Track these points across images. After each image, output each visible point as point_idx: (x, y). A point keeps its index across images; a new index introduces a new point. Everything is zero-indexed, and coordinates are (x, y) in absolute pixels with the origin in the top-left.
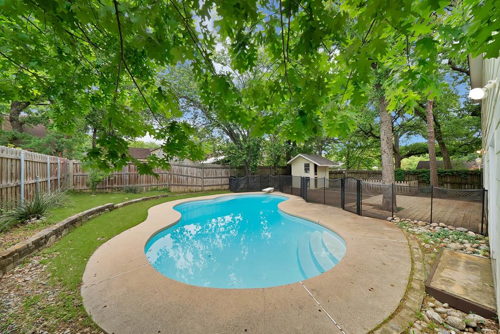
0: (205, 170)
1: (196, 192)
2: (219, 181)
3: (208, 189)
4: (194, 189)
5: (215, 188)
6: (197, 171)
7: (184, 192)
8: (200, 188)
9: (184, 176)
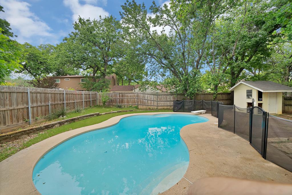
0: (159, 96)
1: (153, 109)
2: (168, 103)
3: (161, 108)
4: (151, 107)
5: (165, 107)
6: (154, 97)
7: (146, 109)
8: (156, 107)
9: (146, 100)
